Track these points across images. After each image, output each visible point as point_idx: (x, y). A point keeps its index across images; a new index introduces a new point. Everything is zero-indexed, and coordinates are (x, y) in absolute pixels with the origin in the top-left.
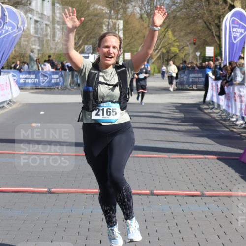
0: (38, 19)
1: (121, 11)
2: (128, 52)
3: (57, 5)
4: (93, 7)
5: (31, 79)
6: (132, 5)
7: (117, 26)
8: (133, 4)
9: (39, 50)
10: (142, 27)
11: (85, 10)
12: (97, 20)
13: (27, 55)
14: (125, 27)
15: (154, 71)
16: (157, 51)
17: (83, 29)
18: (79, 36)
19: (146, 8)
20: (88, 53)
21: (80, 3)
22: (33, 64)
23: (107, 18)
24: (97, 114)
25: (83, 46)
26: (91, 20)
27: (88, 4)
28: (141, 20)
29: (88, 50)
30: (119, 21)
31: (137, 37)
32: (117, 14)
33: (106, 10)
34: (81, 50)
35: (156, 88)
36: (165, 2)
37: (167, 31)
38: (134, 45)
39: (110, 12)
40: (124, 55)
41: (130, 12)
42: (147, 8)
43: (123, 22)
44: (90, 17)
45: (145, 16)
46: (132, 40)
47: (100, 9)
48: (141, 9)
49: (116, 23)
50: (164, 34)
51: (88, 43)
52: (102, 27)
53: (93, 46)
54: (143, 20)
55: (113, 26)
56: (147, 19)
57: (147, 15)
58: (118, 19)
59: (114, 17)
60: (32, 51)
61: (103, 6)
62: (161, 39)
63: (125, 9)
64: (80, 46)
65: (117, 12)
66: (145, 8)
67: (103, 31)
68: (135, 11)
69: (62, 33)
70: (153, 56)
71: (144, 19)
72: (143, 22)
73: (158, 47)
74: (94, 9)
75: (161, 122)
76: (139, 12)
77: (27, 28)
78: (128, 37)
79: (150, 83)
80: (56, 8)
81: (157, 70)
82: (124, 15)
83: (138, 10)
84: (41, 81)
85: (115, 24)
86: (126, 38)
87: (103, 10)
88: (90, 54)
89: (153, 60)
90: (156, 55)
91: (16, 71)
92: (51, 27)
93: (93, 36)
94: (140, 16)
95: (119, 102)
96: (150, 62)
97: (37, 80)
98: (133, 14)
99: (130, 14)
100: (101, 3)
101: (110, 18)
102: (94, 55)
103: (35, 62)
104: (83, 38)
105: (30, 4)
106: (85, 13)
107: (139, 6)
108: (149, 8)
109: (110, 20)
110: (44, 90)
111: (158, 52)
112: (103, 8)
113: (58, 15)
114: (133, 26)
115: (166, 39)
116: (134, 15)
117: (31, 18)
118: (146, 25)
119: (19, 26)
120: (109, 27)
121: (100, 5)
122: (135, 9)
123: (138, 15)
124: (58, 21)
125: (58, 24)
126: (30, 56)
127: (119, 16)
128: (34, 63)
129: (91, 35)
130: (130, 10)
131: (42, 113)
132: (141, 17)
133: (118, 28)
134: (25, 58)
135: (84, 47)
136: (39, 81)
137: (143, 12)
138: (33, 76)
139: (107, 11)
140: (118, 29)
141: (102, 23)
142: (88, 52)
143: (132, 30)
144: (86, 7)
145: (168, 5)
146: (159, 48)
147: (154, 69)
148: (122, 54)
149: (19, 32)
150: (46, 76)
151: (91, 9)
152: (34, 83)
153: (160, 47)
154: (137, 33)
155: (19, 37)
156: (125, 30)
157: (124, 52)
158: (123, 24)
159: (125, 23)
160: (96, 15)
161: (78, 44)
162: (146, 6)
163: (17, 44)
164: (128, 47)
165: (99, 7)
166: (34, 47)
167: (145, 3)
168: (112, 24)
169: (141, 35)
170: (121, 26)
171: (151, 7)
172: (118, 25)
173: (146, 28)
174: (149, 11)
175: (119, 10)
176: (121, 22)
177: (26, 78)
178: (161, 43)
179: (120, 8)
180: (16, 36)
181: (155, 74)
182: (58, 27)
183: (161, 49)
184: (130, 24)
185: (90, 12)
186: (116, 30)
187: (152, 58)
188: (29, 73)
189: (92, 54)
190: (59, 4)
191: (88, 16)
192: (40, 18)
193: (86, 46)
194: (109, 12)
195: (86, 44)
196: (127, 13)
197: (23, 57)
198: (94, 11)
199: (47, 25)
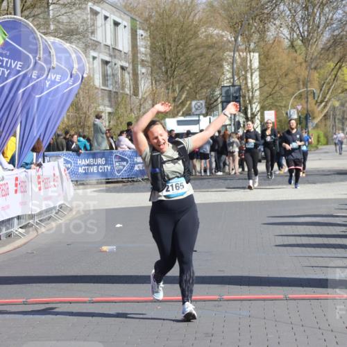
0: (107, 59)
1: (256, 37)
2: (270, 109)
3: (140, 32)
4: (205, 32)
5: (98, 165)
6: (275, 24)
7: (249, 64)
8: (277, 22)
9: (109, 113)
10: (294, 62)
11: (190, 39)
12: (214, 54)
13: (90, 123)
14: (264, 64)
15: (318, 141)
16: (323, 104)
17: (188, 72)
18: (182, 84)
19: (301, 29)
20: (199, 115)
21: (182, 26)
22: (100, 139)
23: (230, 51)
24: (167, 191)
25: (188, 103)
26: (201, 55)
27: (196, 26)
28: (291, 50)
29: (197, 109)
30: (252, 54)
31: (285, 82)
32: (249, 41)
33: (228, 36)
34: (184, 109)
35: (323, 171)
36: (334, 16)
37: (340, 67)
38: (281, 96)
39: (236, 40)
40: (262, 115)
41: (272, 37)
42: (303, 29)
43: (259, 56)
44: (201, 51)
45: (300, 42)
46: (277, 88)
47: (217, 35)
48: (292, 30)
49: (247, 58)
50: (334, 72)
51: (197, 96)
52: (222, 66)
53: (206, 102)
54: (296, 51)
55: (241, 64)
56: (304, 49)
57: (302, 41)
58: (250, 52)
59: (243, 47)
60: (98, 117)
61: (223, 31)
62: (329, 83)
63: (263, 32)
64: (183, 104)
65: (248, 39)
66: (298, 28)
67: (223, 74)
68: (281, 35)
69: (150, 81)
70: (316, 114)
71: (297, 48)
72: (295, 54)
73: (325, 98)
74: (207, 36)
75: (334, 233)
76: (289, 37)
77: (89, 77)
78: (270, 82)
79: (312, 164)
80: (138, 37)
81: (322, 139)
82: (262, 44)
83: (286, 32)
84: (116, 169)
85: (244, 60)
86: (266, 84)
87: (223, 36)
88: (201, 117)
89: (316, 121)
90: (322, 111)
91: (71, 152)
92: (131, 72)
93: (206, 84)
94: (289, 43)
95: (184, 176)
96: (310, 125)
97: (109, 168)
98: (277, 40)
99: (271, 42)
100: (220, 24)
101: (236, 49)
102: (208, 117)
103: (104, 136)
104: (188, 88)
105: (93, 33)
106: (192, 42)
107: (287, 26)
108: (306, 28)
109: (237, 54)
110: (121, 185)
111: (325, 106)
112: (224, 34)
113: (143, 50)
114: (277, 63)
115: (339, 82)
116: (280, 42)
117: (94, 58)
118: (300, 59)
119: (74, 72)
120: (235, 66)
121: (217, 27)
122: (280, 32)
123: (286, 41)
124: (143, 61)
125: (143, 66)
126: (94, 125)
127: (252, 46)
128: (102, 137)
129: (202, 82)
130: (271, 34)
131: (118, 226)
132: (292, 46)
133: (251, 67)
134: (87, 130)
135: (191, 104)
136: (112, 169)
137: (295, 36)
138: (100, 161)
139: (229, 38)
140: (251, 70)
141: (222, 60)
142: (198, 112)
143: (275, 69)
144: (192, 32)
145: (340, 21)
146: (326, 100)
147: (319, 137)
148: (259, 114)
149: (74, 83)
150: (123, 160)
151: (202, 36)
152: (103, 174)
153: (328, 97)
154: (286, 75)
155: (75, 92)
156: (263, 69)
157: (263, 109)
158: (260, 59)
159: (262, 56)
160: (210, 47)
161: (180, 99)
162: (300, 25)
163: (72, 105)
164: (269, 101)
165: (215, 32)
166: (101, 108)
167: (298, 20)
168: (239, 60)
169: (292, 77)
170: (256, 64)
171: (309, 26)
172: (251, 61)
173: (301, 64)
174: (306, 33)
175: (251, 36)
176: (256, 55)
177: (88, 165)
178: (329, 89)
179: (252, 31)
180: (70, 91)
181: (320, 147)
182: (144, 70)
183: (329, 100)
184: (273, 59)
185: (199, 41)
186: (246, 71)
187: (314, 118)
188: (94, 156)
189: (205, 115)
190: (143, 30)
191: (197, 48)
192: (111, 56)
193: (194, 103)
194: (233, 39)
195: (195, 98)
196: (267, 39)
197: (83, 127)
198: (207, 40)
199: (123, 68)
